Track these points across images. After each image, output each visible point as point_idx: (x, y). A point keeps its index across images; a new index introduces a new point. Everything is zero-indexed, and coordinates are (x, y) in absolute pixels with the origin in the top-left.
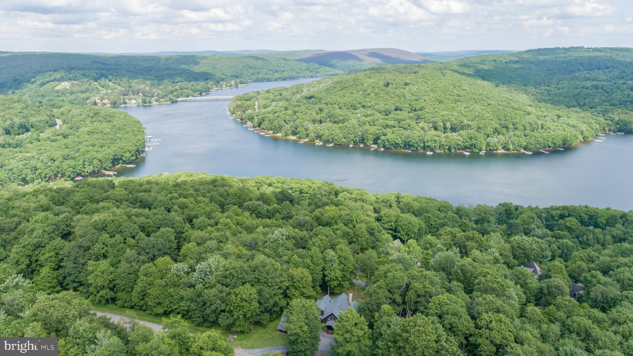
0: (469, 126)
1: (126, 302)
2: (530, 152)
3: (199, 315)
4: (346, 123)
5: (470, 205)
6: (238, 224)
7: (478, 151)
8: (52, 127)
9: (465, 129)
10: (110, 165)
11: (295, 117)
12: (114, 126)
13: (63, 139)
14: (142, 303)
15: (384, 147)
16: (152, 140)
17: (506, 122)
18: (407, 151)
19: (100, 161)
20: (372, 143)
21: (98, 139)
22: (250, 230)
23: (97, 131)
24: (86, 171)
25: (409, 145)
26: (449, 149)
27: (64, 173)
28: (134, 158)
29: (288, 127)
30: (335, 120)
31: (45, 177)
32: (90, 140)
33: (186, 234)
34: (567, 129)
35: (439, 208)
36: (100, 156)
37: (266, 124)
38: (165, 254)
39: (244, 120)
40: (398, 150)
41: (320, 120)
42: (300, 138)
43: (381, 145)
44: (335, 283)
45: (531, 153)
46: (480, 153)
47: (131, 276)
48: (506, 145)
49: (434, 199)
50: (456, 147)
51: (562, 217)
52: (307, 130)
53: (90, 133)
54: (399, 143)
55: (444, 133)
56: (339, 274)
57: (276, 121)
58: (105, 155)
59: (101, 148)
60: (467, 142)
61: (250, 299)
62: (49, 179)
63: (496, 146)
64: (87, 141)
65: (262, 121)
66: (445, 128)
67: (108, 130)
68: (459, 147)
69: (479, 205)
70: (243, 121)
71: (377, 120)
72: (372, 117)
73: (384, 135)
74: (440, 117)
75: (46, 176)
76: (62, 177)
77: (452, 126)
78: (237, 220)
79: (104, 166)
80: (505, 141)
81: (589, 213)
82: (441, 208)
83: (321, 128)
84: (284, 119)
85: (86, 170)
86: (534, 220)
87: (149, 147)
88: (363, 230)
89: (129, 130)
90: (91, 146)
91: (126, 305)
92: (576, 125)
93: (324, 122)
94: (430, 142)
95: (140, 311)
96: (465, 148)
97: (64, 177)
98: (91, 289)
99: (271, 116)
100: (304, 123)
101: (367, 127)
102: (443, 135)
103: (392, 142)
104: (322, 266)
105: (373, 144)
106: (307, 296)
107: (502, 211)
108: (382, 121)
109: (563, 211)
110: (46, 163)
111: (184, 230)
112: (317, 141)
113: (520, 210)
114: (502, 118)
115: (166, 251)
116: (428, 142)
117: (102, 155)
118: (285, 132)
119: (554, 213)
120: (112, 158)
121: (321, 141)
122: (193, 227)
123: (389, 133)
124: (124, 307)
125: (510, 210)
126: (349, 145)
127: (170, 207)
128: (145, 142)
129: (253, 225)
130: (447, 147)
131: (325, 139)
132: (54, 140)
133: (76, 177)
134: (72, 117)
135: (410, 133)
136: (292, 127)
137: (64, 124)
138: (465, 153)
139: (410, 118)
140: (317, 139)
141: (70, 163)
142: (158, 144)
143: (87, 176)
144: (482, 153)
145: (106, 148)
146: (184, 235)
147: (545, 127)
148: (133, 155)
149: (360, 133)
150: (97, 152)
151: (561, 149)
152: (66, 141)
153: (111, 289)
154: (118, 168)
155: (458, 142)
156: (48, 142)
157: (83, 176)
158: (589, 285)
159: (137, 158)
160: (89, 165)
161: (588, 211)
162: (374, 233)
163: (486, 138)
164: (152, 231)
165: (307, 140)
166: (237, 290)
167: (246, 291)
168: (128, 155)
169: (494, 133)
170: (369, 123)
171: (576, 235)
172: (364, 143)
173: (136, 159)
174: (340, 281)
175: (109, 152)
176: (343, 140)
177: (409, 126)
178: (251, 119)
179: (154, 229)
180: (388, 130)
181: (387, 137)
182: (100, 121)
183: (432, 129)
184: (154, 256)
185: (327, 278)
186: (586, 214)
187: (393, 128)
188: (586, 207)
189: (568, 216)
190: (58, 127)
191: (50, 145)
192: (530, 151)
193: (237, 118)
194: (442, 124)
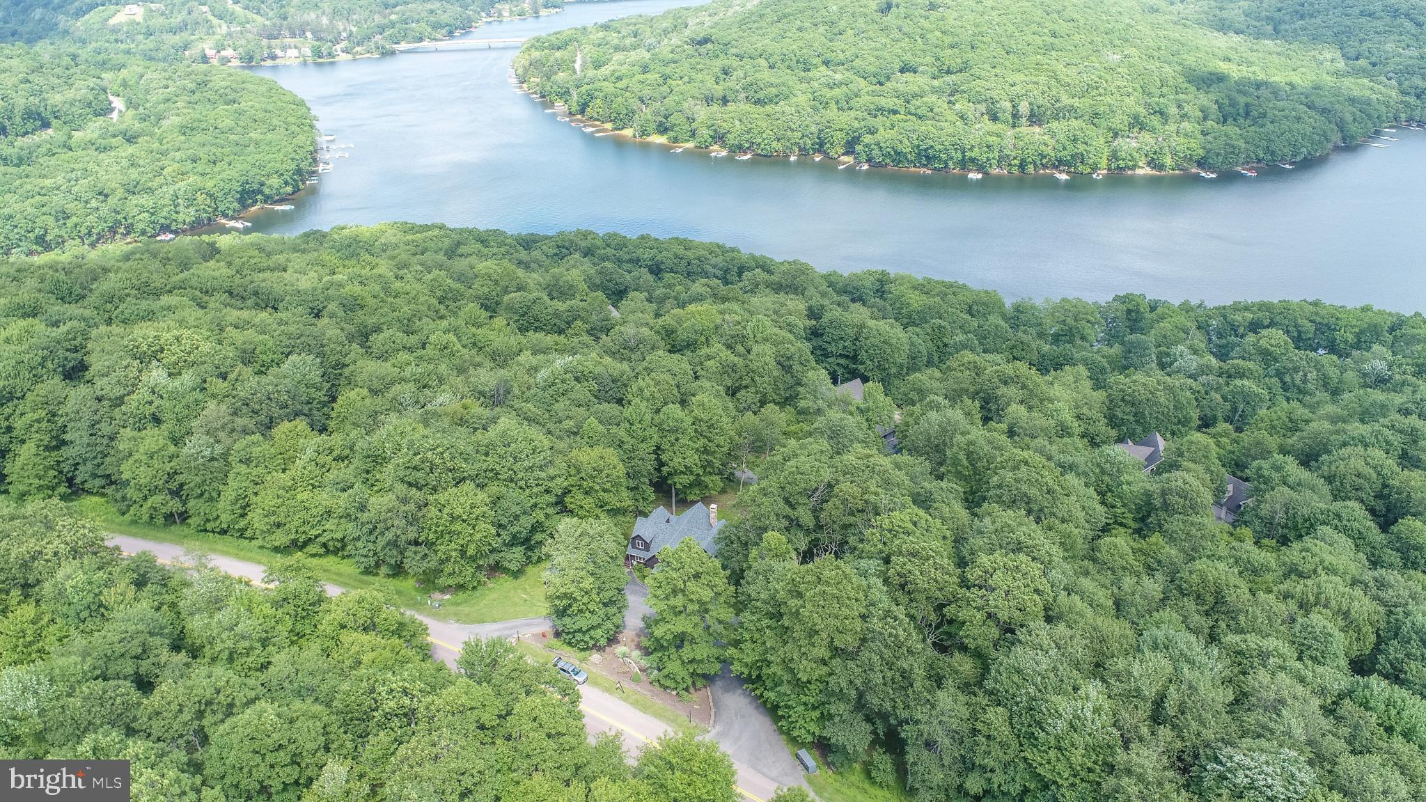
0: (1072, 109)
1: (208, 520)
2: (1212, 173)
3: (364, 552)
4: (782, 103)
5: (1047, 300)
6: (474, 344)
7: (1089, 170)
8: (101, 115)
9: (1064, 118)
10: (236, 205)
11: (665, 89)
12: (240, 113)
13: (126, 145)
14: (242, 523)
15: (869, 161)
16: (334, 147)
17: (1162, 100)
18: (922, 170)
19: (211, 195)
20: (841, 151)
21: (204, 145)
22: (500, 359)
23: (203, 125)
24: (180, 219)
25: (927, 157)
26: (1022, 167)
27: (132, 225)
28: (289, 189)
29: (647, 112)
30: (757, 96)
31: (89, 234)
32: (186, 146)
33: (351, 368)
34: (1306, 118)
35: (970, 307)
36: (209, 184)
37: (596, 107)
38: (296, 415)
39: (548, 98)
40: (904, 169)
41: (725, 97)
42: (676, 140)
43: (863, 157)
44: (685, 480)
45: (1214, 176)
46: (1094, 176)
47: (216, 463)
48: (1155, 157)
49: (964, 285)
50: (1038, 162)
51: (1255, 327)
52: (691, 120)
53: (185, 130)
54: (904, 151)
55: (1014, 126)
56: (693, 459)
57: (620, 99)
58: (222, 184)
59: (212, 164)
60: (1064, 149)
61: (473, 516)
62: (98, 239)
63: (1133, 159)
64: (179, 149)
65: (588, 98)
66: (1016, 116)
67: (228, 123)
68: (1044, 161)
69: (1064, 300)
70: (545, 100)
71: (856, 96)
72: (844, 88)
73: (872, 133)
74: (1006, 88)
75: (90, 231)
76: (128, 234)
77: (1032, 110)
78: (474, 335)
79: (222, 207)
80: (1156, 147)
81: (1318, 320)
82: (975, 307)
83: (724, 116)
84: (639, 94)
85: (181, 217)
86: (1188, 334)
87: (325, 163)
88: (768, 359)
89: (278, 123)
90: (189, 162)
91: (209, 526)
92: (1329, 106)
93: (733, 101)
94: (976, 149)
95: (241, 541)
96: (1059, 164)
97: (133, 235)
98: (130, 492)
99: (609, 87)
100: (685, 105)
101: (832, 113)
102: (1010, 133)
103: (889, 150)
104: (652, 442)
105: (843, 155)
106: (612, 510)
107: (1118, 314)
108: (867, 98)
109: (1260, 314)
110: (87, 202)
111: (347, 360)
112: (716, 147)
113: (1159, 310)
114: (1153, 90)
115: (299, 407)
116: (971, 150)
117: (214, 182)
118: (642, 126)
119: (1238, 317)
120: (240, 189)
121: (725, 147)
122: (368, 351)
123: (882, 129)
124: (206, 531)
125: (1138, 312)
126: (787, 156)
127: (320, 307)
128: (316, 151)
129: (510, 348)
130: (1017, 162)
131: (732, 142)
132: (105, 148)
133: (159, 235)
134: (147, 92)
135: (930, 127)
136: (656, 113)
137: (128, 108)
138: (1058, 175)
139: (935, 90)
140: (715, 143)
141: (142, 201)
142: (347, 155)
143: (184, 231)
144: (1099, 175)
145: (224, 165)
146: (346, 372)
147: (1254, 113)
148: (286, 183)
149: (814, 129)
150: (203, 175)
151: (1287, 166)
152: (131, 150)
153: (176, 493)
154: (254, 211)
155: (1044, 148)
156: (92, 152)
157: (176, 232)
158: (1262, 486)
159: (299, 190)
160: (187, 207)
161: (1317, 314)
162: (790, 367)
163: (1110, 139)
164: (272, 361)
165: (690, 145)
166: (442, 497)
167: (462, 500)
168: (275, 181)
169: (1131, 126)
170: (837, 102)
171: (1277, 370)
172: (825, 152)
173: (293, 193)
174: (698, 475)
175: (230, 175)
176: (775, 144)
177: (931, 110)
178: (565, 94)
179: (277, 357)
180: (878, 122)
181: (878, 137)
182: (209, 100)
183: (986, 117)
184: (271, 418)
185: (665, 469)
186: (1311, 321)
187: (892, 116)
188: (1316, 304)
189: (1268, 327)
190: (115, 115)
191: (94, 159)
192: (1211, 168)
193: (532, 93)
194: (1008, 105)
